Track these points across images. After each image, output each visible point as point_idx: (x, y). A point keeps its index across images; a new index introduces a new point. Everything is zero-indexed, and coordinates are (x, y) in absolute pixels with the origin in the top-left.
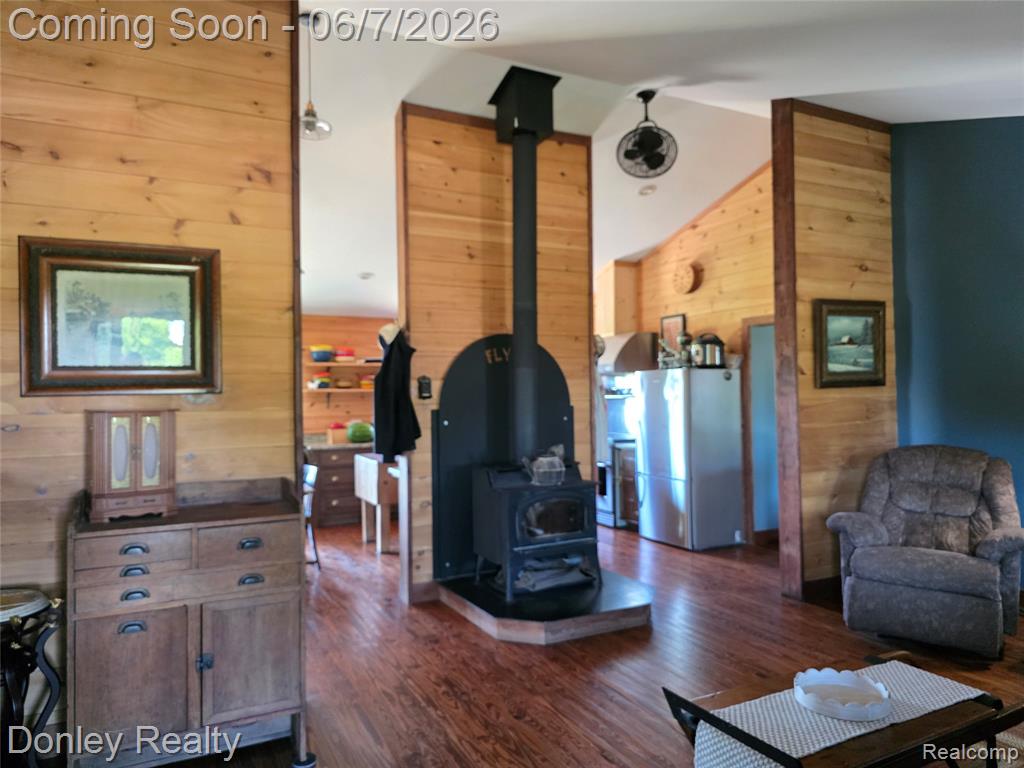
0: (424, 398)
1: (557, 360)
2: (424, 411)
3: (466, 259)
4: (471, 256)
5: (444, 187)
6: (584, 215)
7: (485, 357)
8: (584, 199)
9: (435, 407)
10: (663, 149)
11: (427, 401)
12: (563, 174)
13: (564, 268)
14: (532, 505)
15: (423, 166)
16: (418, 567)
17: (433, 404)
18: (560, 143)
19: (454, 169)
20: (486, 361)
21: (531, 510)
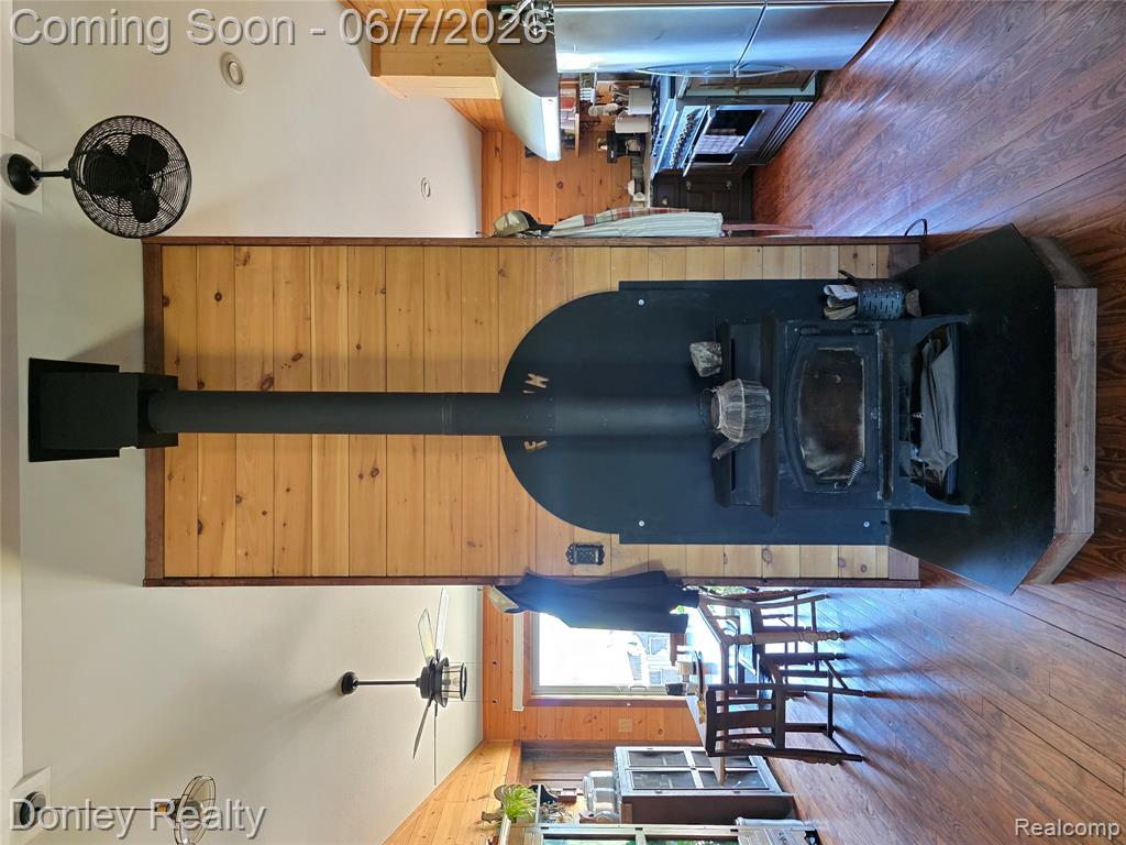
0: (602, 555)
1: (540, 316)
2: (623, 557)
3: (380, 480)
4: (375, 472)
5: (270, 516)
6: (285, 253)
7: (537, 451)
8: (258, 253)
9: (616, 537)
10: (119, 144)
11: (606, 550)
12: (218, 297)
13: (381, 297)
14: (802, 462)
15: (240, 552)
16: (864, 568)
17: (610, 541)
18: (166, 302)
19: (239, 500)
20: (543, 449)
21: (811, 466)
